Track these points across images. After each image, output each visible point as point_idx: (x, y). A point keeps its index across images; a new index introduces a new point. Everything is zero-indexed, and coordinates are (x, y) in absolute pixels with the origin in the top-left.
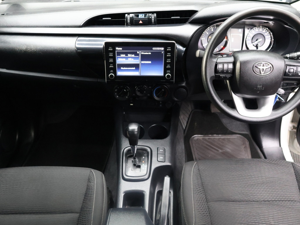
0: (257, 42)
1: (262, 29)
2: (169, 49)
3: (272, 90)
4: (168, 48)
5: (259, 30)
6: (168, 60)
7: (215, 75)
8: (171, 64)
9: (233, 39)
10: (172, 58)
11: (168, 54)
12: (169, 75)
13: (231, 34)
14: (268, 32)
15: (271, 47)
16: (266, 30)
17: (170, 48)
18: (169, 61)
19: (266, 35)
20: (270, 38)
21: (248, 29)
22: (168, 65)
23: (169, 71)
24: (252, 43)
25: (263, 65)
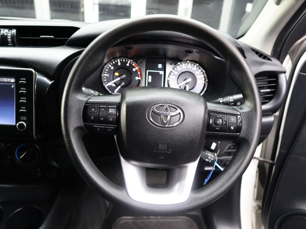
0: (185, 82)
1: (191, 65)
2: (23, 81)
3: (186, 155)
4: (22, 79)
5: (187, 66)
6: (21, 98)
7: (84, 124)
8: (28, 105)
9: (150, 77)
10: (28, 95)
11: (22, 89)
12: (23, 124)
13: (148, 71)
14: (200, 70)
15: (205, 90)
16: (197, 67)
17: (25, 79)
18: (23, 100)
19: (198, 74)
20: (204, 79)
21: (171, 64)
22: (22, 108)
23: (25, 118)
24: (178, 84)
25: (167, 109)
